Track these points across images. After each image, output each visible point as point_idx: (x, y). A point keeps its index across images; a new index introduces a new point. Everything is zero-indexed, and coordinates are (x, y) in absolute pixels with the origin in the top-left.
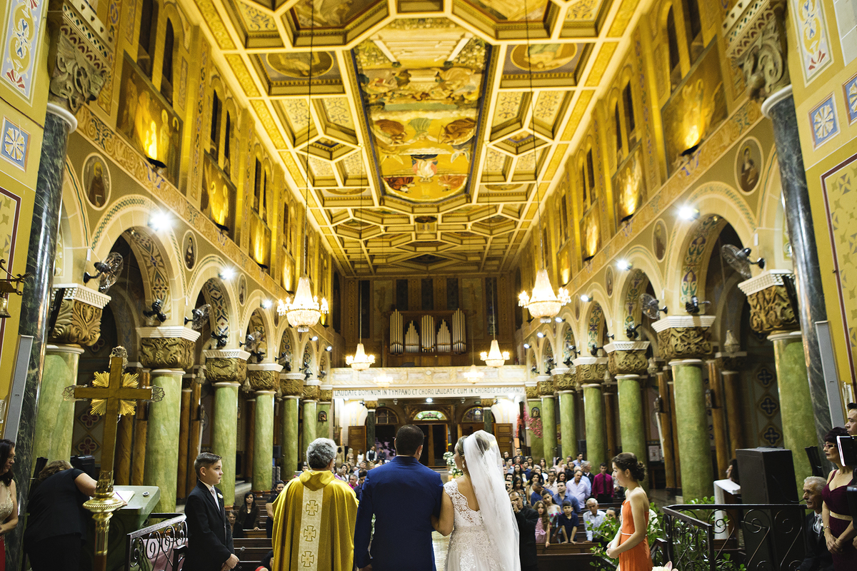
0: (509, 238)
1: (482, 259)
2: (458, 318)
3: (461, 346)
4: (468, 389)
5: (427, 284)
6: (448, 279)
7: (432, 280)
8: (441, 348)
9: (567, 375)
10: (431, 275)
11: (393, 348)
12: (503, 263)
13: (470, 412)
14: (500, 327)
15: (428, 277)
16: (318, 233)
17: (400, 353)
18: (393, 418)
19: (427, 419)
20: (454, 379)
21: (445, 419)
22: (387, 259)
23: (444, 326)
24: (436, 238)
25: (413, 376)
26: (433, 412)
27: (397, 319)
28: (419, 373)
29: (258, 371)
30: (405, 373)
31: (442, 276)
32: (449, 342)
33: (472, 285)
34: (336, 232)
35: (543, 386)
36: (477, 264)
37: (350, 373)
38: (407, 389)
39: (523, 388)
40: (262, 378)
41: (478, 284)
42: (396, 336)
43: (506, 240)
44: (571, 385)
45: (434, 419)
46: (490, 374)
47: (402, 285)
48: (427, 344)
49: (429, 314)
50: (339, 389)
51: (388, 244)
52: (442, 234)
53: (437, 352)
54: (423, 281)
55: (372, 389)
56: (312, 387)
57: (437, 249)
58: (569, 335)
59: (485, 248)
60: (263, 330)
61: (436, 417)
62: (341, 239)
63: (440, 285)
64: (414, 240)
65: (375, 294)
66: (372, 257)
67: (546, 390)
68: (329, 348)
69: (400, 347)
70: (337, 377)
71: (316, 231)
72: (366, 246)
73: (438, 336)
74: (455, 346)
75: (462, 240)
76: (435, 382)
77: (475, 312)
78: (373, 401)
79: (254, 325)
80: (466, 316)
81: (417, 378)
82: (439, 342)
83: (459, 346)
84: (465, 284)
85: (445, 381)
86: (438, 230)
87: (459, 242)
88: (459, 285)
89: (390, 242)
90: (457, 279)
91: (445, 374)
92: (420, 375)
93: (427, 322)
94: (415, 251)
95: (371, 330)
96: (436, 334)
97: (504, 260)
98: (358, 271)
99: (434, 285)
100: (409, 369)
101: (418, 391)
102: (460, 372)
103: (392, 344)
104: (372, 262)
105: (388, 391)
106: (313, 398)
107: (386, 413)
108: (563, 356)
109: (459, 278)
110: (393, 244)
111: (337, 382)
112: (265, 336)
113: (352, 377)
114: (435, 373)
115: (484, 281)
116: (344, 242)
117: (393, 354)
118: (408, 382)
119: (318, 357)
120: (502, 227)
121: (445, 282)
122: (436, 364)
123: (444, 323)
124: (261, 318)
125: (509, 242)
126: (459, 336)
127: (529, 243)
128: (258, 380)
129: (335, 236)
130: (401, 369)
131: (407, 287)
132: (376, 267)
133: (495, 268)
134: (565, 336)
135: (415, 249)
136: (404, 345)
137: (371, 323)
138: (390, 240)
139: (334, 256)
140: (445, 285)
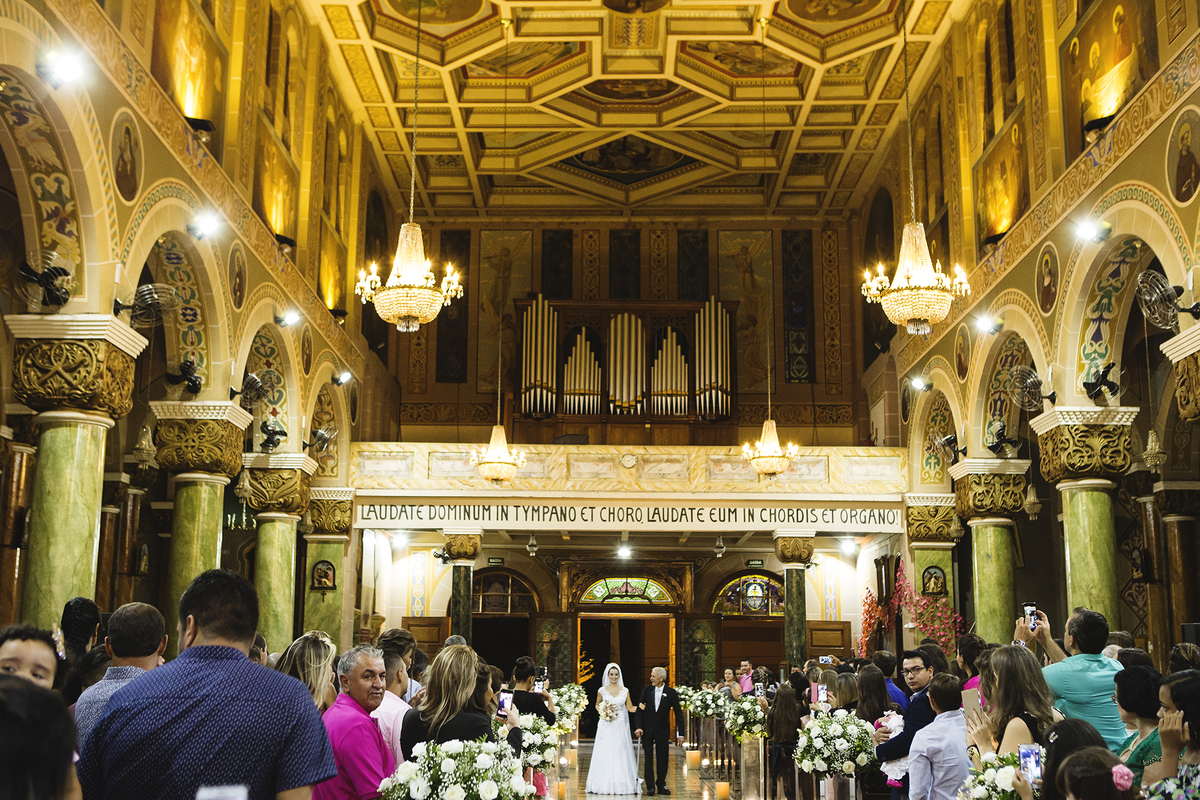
0: (866, 83)
1: (780, 166)
2: (710, 327)
3: (722, 399)
4: (740, 512)
5: (625, 243)
6: (680, 232)
7: (637, 233)
8: (661, 403)
9: (1091, 429)
10: (634, 219)
11: (527, 400)
12: (837, 179)
13: (733, 589)
14: (819, 363)
15: (627, 224)
16: (318, 28)
17: (549, 415)
18: (524, 601)
19: (617, 600)
20: (700, 480)
21: (669, 600)
22: (517, 157)
23: (670, 343)
24: (662, 71)
25: (586, 468)
26: (636, 583)
27: (541, 321)
28: (602, 460)
29: (48, 341)
30: (563, 460)
31: (666, 223)
32: (685, 389)
33: (745, 250)
34: (372, 34)
35: (980, 489)
36: (765, 180)
37: (405, 458)
38: (568, 504)
39: (899, 513)
40: (58, 366)
41: (762, 247)
42: (538, 368)
43: (859, 91)
44: (1108, 460)
45: (638, 601)
46: (804, 469)
47: (557, 246)
48: (625, 393)
49: (630, 312)
50: (372, 501)
51: (521, 94)
52: (683, 45)
53: (649, 415)
54: (614, 234)
55: (467, 506)
56: (286, 475)
57: (660, 119)
58: (1108, 295)
59: (793, 112)
60: (66, 192)
61: (642, 596)
62: (385, 59)
63: (659, 247)
64: (597, 75)
65: (485, 265)
66: (478, 141)
67: (987, 501)
68: (345, 377)
69: (550, 399)
70: (370, 466)
71: (312, 23)
72: (459, 98)
73: (656, 370)
74: (700, 399)
75: (732, 88)
76: (644, 486)
77: (753, 321)
78: (469, 538)
79: (30, 171)
80: (732, 314)
81: (597, 475)
82: (656, 387)
83: (713, 400)
84: (728, 245)
85: (676, 486)
86: (669, 32)
87: (726, 91)
88: (712, 249)
89: (529, 89)
90: (706, 233)
91: (677, 467)
92: (603, 468)
93: (626, 333)
94: (598, 124)
95: (470, 363)
96: (650, 364)
97: (842, 168)
98: (441, 201)
99: (644, 247)
100: (572, 449)
101: (596, 511)
102: (717, 462)
103: (528, 389)
104: (477, 165)
105: (512, 511)
106: (286, 507)
107: (505, 585)
108: (1081, 367)
109: (712, 230)
110: (536, 92)
111: (368, 482)
112: (74, 215)
113: (410, 468)
114: (646, 461)
115: (779, 239)
116: (396, 86)
117: (528, 415)
118: (569, 484)
119: (305, 397)
120: (854, 35)
121: (674, 238)
122: (648, 440)
123: (672, 337)
124: (52, 138)
125: (868, 95)
126: (712, 371)
127: (933, 90)
128: (44, 371)
129: (369, 45)
130: (553, 448)
131: (570, 250)
132: (488, 182)
133: (811, 201)
134: (1092, 298)
135: (599, 117)
136: (560, 393)
137: (471, 344)
138: (527, 82)
139: (370, 132)
140: (674, 248)
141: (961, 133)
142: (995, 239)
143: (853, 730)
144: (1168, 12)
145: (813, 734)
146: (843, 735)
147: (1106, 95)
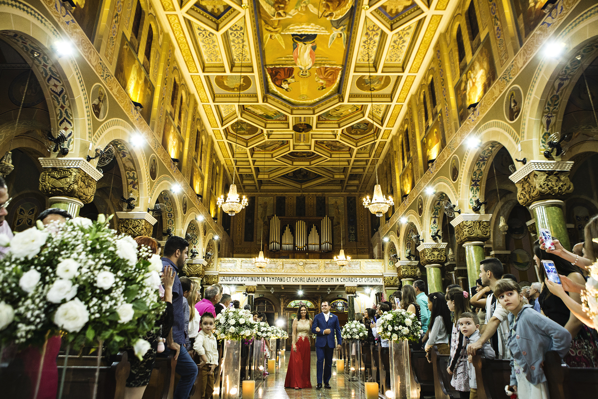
0: (369, 153)
1: (345, 178)
2: (326, 223)
3: (329, 246)
4: (334, 279)
5: (301, 200)
6: (317, 197)
7: (304, 197)
8: (311, 247)
9: (434, 249)
10: (303, 193)
11: (271, 246)
12: (362, 181)
14: (358, 236)
15: (301, 195)
16: (211, 136)
17: (278, 251)
18: (270, 308)
20: (322, 269)
21: (313, 307)
22: (269, 175)
23: (314, 229)
24: (310, 149)
25: (288, 266)
26: (304, 302)
27: (275, 223)
28: (293, 263)
29: (128, 219)
30: (281, 263)
31: (313, 195)
32: (318, 243)
33: (336, 202)
34: (227, 138)
35: (404, 270)
36: (342, 181)
37: (234, 263)
38: (283, 277)
39: (382, 279)
40: (131, 227)
41: (341, 201)
42: (274, 236)
43: (367, 155)
44: (439, 258)
46: (353, 266)
47: (280, 202)
48: (300, 244)
49: (302, 220)
50: (224, 275)
51: (270, 156)
52: (316, 142)
53: (307, 250)
54: (297, 198)
55: (252, 277)
56: (198, 266)
57: (310, 163)
58: (437, 210)
59: (349, 161)
60: (136, 177)
62: (230, 145)
63: (311, 201)
64: (292, 150)
65: (259, 207)
66: (257, 170)
67: (406, 273)
68: (216, 237)
69: (278, 246)
70: (223, 265)
71: (209, 135)
72: (252, 157)
73: (310, 237)
74: (323, 246)
75: (331, 154)
76: (306, 271)
77: (339, 223)
78: (253, 287)
79: (126, 170)
80: (332, 220)
81: (291, 268)
82: (310, 242)
83: (326, 246)
84: (331, 201)
85: (315, 271)
86: (312, 138)
87: (329, 155)
88: (326, 202)
89: (272, 154)
90: (325, 198)
91: (315, 265)
92: (293, 266)
93: (301, 226)
94: (292, 165)
95: (255, 236)
96: (308, 235)
97: (363, 178)
98: (247, 188)
99: (306, 202)
100: (284, 260)
101: (291, 279)
102: (327, 264)
103: (271, 243)
104: (257, 177)
105: (266, 278)
106: (198, 275)
107: (264, 303)
108: (431, 231)
109: (327, 196)
110: (274, 155)
111: (223, 270)
112: (137, 183)
113: (235, 266)
114: (306, 264)
115: (346, 200)
116: (234, 153)
117: (271, 251)
118: (283, 270)
119: (204, 243)
120: (366, 139)
121: (315, 199)
122: (307, 258)
123: (314, 227)
124: (132, 161)
125: (370, 157)
126: (326, 237)
127: (388, 155)
128: (127, 228)
129: (226, 141)
130: (278, 260)
131: (285, 203)
132: (261, 182)
133: (355, 188)
134: (432, 211)
135: (293, 163)
136: (281, 244)
137: (255, 230)
138: (271, 152)
139: (226, 167)
140: (315, 202)
141: (396, 166)
142: (406, 196)
143: (358, 326)
144: (448, 130)
145: (347, 328)
146: (356, 327)
147: (433, 153)
